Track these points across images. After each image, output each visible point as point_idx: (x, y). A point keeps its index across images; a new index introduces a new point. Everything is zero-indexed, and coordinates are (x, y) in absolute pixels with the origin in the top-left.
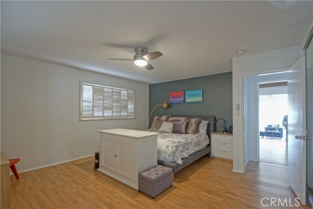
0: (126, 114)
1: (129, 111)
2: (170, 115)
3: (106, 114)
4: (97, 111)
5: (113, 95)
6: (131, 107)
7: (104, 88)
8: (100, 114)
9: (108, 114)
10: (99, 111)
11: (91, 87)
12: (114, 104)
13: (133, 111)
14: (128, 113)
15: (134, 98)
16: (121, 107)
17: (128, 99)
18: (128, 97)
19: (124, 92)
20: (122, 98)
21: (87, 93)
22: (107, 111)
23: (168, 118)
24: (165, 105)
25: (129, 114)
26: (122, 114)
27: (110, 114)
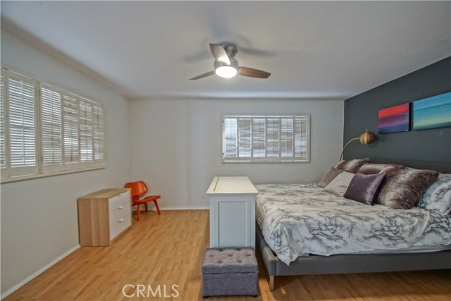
0: (291, 155)
1: (298, 150)
2: (367, 159)
3: (255, 156)
4: (243, 150)
5: (267, 127)
6: (300, 143)
7: (252, 118)
8: (248, 155)
9: (259, 154)
10: (245, 150)
11: (236, 120)
12: (269, 140)
13: (305, 150)
14: (294, 153)
15: (307, 129)
16: (282, 145)
17: (295, 132)
18: (294, 127)
19: (287, 121)
20: (284, 130)
21: (231, 127)
22: (257, 151)
23: (360, 165)
24: (365, 138)
25: (296, 156)
26: (284, 155)
27: (262, 155)
